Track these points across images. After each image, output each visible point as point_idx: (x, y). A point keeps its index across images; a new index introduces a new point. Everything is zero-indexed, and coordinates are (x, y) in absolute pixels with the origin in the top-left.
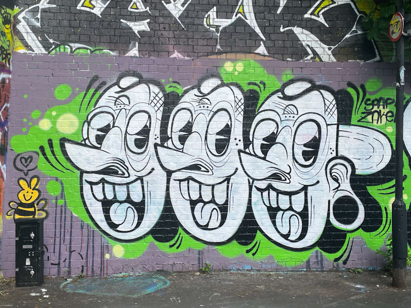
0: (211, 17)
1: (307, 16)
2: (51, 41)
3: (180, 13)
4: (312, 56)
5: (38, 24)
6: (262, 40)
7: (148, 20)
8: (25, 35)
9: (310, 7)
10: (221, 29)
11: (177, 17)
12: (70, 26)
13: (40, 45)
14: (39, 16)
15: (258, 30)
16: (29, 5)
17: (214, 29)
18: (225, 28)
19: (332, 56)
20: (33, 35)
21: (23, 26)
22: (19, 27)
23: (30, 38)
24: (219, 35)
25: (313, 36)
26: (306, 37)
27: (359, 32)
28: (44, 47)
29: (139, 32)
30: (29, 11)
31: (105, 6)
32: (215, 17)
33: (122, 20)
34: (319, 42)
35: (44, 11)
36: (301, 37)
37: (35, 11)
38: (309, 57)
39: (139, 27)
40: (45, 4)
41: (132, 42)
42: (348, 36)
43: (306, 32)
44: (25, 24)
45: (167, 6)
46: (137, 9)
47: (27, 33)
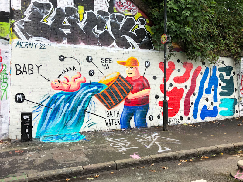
0: (95, 29)
1: (130, 31)
2: (29, 35)
3: (83, 27)
4: (132, 47)
5: (23, 28)
6: (114, 40)
7: (71, 29)
8: (17, 32)
9: (131, 28)
10: (99, 34)
11: (82, 28)
12: (38, 29)
13: (24, 37)
14: (24, 24)
15: (113, 36)
16: (19, 19)
17: (96, 34)
18: (101, 34)
19: (139, 47)
20: (21, 32)
21: (17, 28)
22: (15, 28)
23: (20, 34)
24: (98, 37)
25: (132, 39)
26: (130, 40)
27: (147, 39)
28: (26, 38)
29: (67, 33)
30: (19, 22)
31: (52, 22)
32: (97, 29)
33: (59, 28)
34: (134, 42)
35: (26, 22)
36: (128, 39)
37: (22, 22)
39: (67, 31)
40: (26, 19)
41: (64, 38)
42: (144, 40)
43: (129, 37)
44: (18, 27)
45: (78, 24)
46: (66, 24)
47: (19, 31)
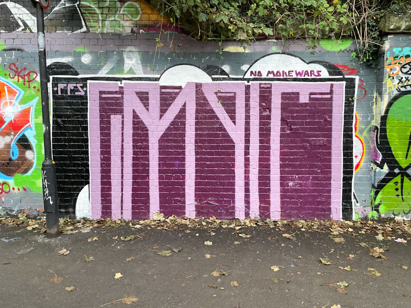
4: (23, 27)
25: (24, 10)
26: (18, 11)
27: (67, 5)
34: (30, 15)
36: (13, 11)
38: (20, 29)
43: (17, 5)
